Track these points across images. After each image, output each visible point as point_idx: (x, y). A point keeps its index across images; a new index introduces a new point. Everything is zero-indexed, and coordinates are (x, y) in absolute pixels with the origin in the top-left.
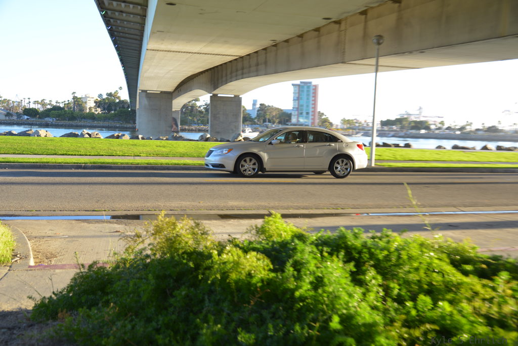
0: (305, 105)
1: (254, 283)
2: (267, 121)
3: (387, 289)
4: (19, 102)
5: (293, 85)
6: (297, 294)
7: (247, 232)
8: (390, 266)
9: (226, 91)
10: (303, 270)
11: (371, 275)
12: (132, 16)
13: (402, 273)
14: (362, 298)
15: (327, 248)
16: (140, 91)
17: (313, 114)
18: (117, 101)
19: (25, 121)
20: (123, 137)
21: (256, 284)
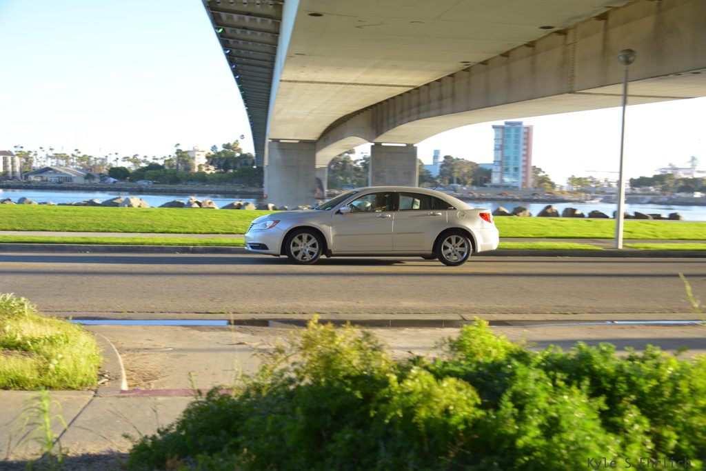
0: (512, 158)
1: (453, 425)
2: (455, 181)
3: (658, 440)
4: (103, 159)
5: (494, 127)
6: (520, 443)
7: (435, 348)
8: (662, 404)
9: (394, 138)
10: (528, 406)
11: (631, 416)
12: (259, 33)
13: (680, 414)
14: (620, 451)
15: (563, 374)
16: (270, 141)
17: (524, 170)
18: (238, 155)
19: (111, 185)
20: (246, 207)
21: (455, 427)
